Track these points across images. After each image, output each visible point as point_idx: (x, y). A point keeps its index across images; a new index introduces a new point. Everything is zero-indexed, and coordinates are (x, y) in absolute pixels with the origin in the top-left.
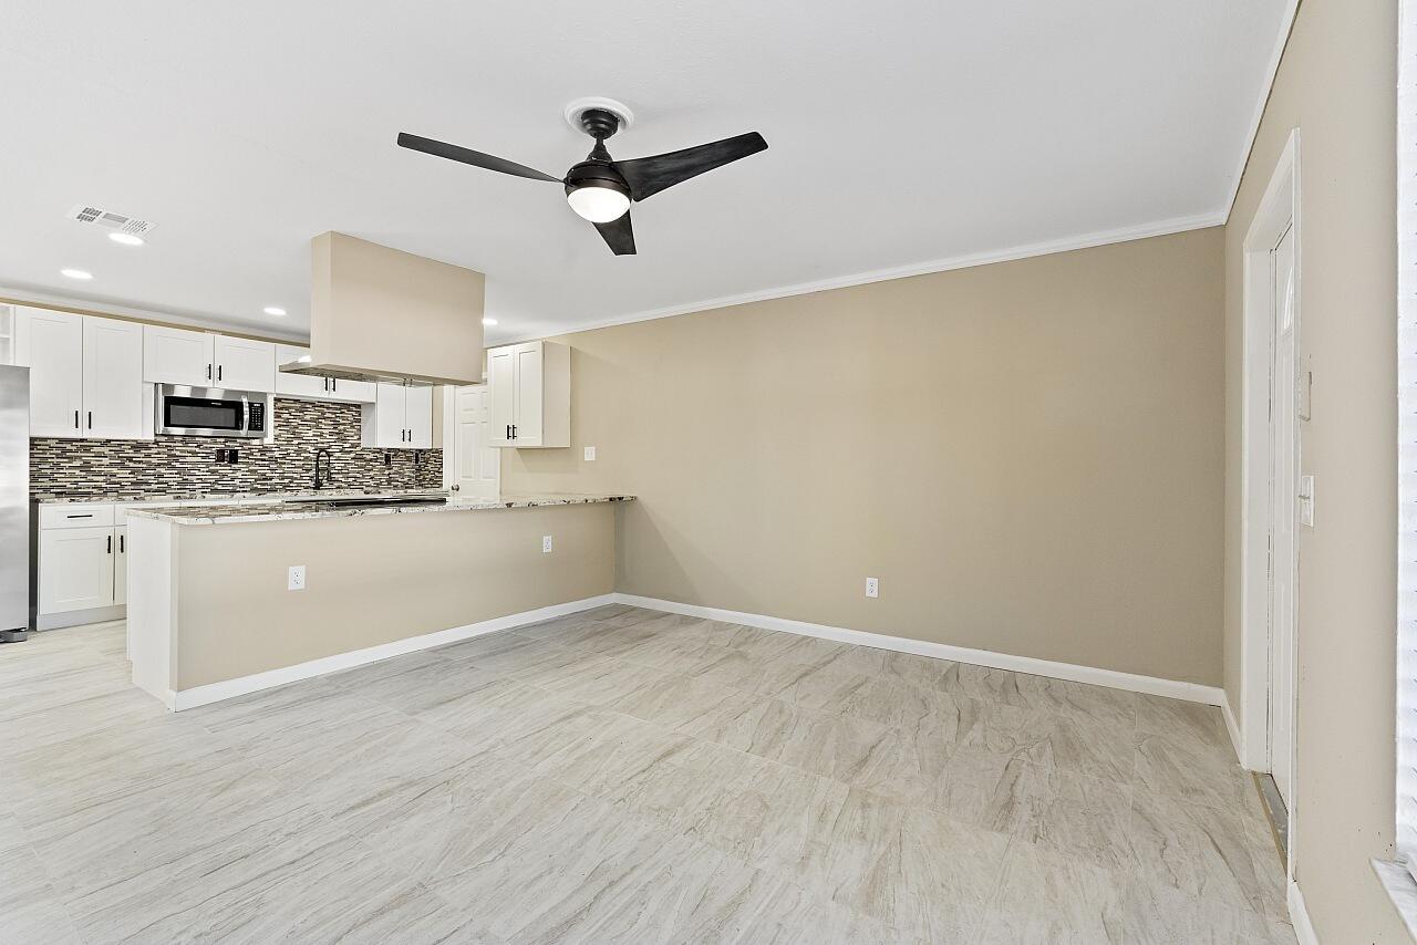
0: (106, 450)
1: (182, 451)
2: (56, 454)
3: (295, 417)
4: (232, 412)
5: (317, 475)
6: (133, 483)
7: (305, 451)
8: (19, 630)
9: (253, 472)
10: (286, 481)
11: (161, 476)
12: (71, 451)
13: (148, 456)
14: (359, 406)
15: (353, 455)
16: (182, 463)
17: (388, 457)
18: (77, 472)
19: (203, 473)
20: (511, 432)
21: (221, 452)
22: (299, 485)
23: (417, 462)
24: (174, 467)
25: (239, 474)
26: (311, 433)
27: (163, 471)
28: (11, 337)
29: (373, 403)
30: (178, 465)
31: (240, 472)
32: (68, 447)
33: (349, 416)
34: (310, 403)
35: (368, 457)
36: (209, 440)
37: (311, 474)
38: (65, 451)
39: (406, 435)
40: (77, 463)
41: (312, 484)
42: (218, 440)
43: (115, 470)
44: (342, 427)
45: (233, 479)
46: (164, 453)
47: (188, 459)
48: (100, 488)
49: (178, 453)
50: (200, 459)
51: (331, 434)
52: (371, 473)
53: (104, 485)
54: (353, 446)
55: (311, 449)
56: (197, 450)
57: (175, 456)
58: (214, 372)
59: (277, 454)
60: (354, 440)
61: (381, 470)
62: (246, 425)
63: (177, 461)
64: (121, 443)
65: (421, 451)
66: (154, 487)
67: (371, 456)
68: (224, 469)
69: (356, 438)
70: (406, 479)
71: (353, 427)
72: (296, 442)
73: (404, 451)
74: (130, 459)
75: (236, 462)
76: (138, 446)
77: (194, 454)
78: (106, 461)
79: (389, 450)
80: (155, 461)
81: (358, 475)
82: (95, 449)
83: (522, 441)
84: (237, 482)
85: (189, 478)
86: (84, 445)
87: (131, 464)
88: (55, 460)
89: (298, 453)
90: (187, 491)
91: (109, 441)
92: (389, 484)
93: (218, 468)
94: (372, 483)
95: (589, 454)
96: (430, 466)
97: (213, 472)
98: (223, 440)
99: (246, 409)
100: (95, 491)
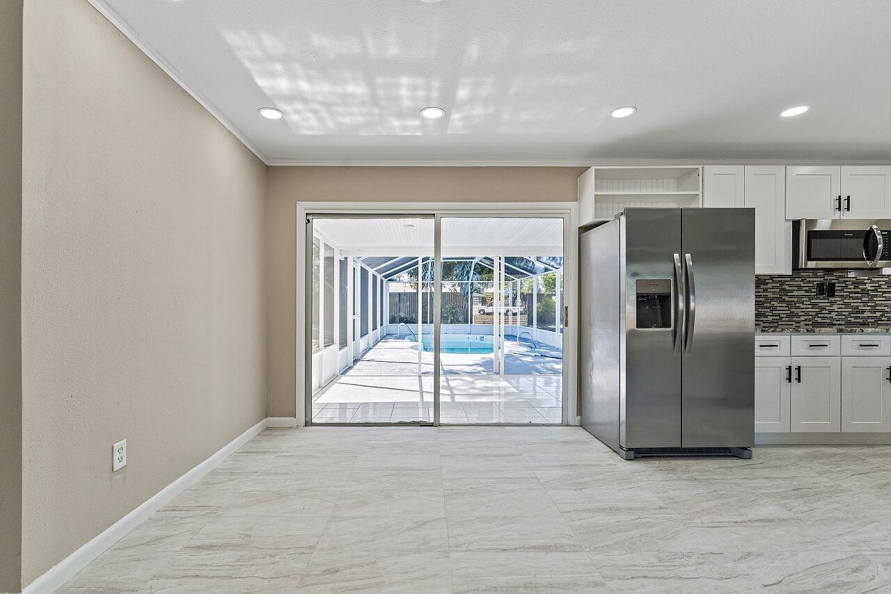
1: (790, 286)
9: (847, 305)
10: (878, 314)
11: (775, 309)
13: (766, 290)
16: (791, 296)
19: (806, 306)
21: (821, 285)
24: (784, 301)
25: (835, 307)
27: (776, 304)
30: (787, 299)
31: (836, 307)
45: (830, 312)
46: (777, 287)
47: (795, 293)
49: (787, 288)
50: (803, 293)
56: (802, 284)
57: (785, 289)
63: (786, 295)
66: (770, 318)
68: (823, 302)
75: (833, 296)
77: (800, 288)
80: (770, 295)
84: (833, 315)
85: (795, 310)
90: (794, 323)
93: (819, 301)
97: (814, 305)
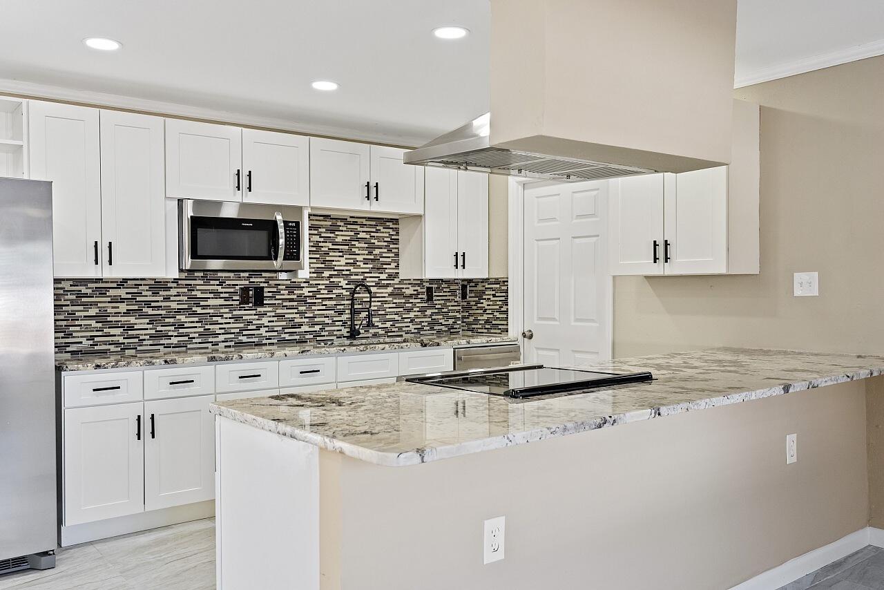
0: (122, 293)
1: (203, 291)
2: (71, 301)
3: (327, 239)
4: (262, 236)
5: (352, 319)
6: (152, 336)
7: (338, 286)
8: (46, 554)
9: (281, 316)
10: (317, 328)
11: (182, 326)
12: (86, 296)
13: (167, 299)
14: (395, 221)
15: (390, 290)
16: (204, 307)
17: (431, 289)
18: (93, 323)
19: (226, 320)
20: (662, 251)
21: (245, 290)
22: (331, 333)
23: (464, 296)
24: (195, 314)
25: (265, 321)
26: (343, 261)
27: (183, 318)
28: (24, 143)
29: (420, 216)
30: (199, 310)
31: (266, 319)
32: (84, 290)
33: (385, 233)
34: (342, 220)
35: (408, 292)
36: (232, 275)
37: (345, 317)
38: (80, 295)
39: (460, 260)
40: (93, 312)
41: (345, 331)
42: (242, 274)
43: (132, 320)
44: (377, 251)
45: (258, 328)
46: (184, 294)
47: (210, 302)
48: (117, 344)
49: (199, 295)
50: (221, 302)
51: (366, 261)
52: (412, 315)
53: (121, 340)
54: (392, 277)
55: (343, 283)
56: (220, 289)
57: (196, 298)
58: (244, 180)
59: (306, 292)
60: (390, 269)
61: (423, 310)
62: (281, 252)
63: (198, 305)
64: (138, 282)
65: (470, 281)
66: (174, 340)
67: (409, 291)
68: (248, 314)
69: (393, 265)
70: (451, 321)
71: (389, 251)
72: (326, 274)
73: (448, 282)
74: (148, 304)
75: (262, 305)
76: (158, 286)
77: (217, 294)
78: (123, 307)
79: (431, 281)
80: (174, 305)
81: (397, 317)
82: (112, 292)
83: (679, 266)
84: (263, 331)
85: (211, 327)
86: (101, 286)
87: (150, 311)
88: (70, 308)
89: (330, 288)
90: (209, 345)
91: (125, 280)
92: (432, 329)
93: (243, 312)
94: (412, 327)
95: (806, 284)
96: (485, 303)
97: (237, 319)
98: (246, 274)
99: (281, 230)
100: (112, 348)
